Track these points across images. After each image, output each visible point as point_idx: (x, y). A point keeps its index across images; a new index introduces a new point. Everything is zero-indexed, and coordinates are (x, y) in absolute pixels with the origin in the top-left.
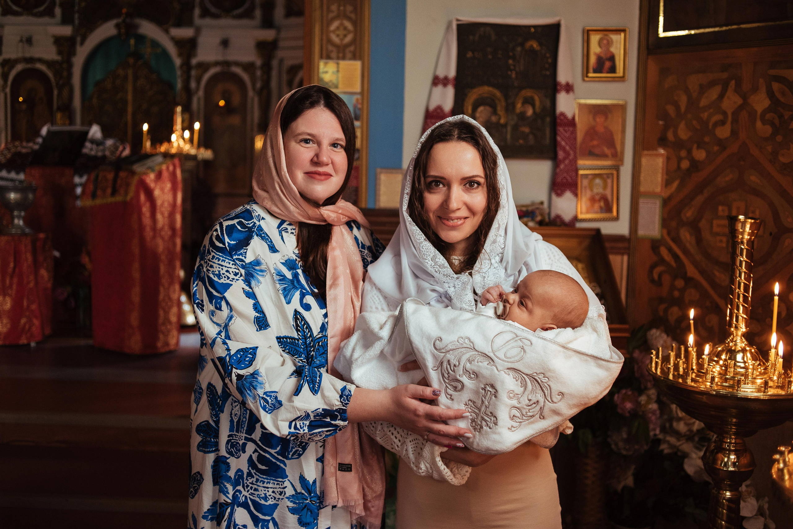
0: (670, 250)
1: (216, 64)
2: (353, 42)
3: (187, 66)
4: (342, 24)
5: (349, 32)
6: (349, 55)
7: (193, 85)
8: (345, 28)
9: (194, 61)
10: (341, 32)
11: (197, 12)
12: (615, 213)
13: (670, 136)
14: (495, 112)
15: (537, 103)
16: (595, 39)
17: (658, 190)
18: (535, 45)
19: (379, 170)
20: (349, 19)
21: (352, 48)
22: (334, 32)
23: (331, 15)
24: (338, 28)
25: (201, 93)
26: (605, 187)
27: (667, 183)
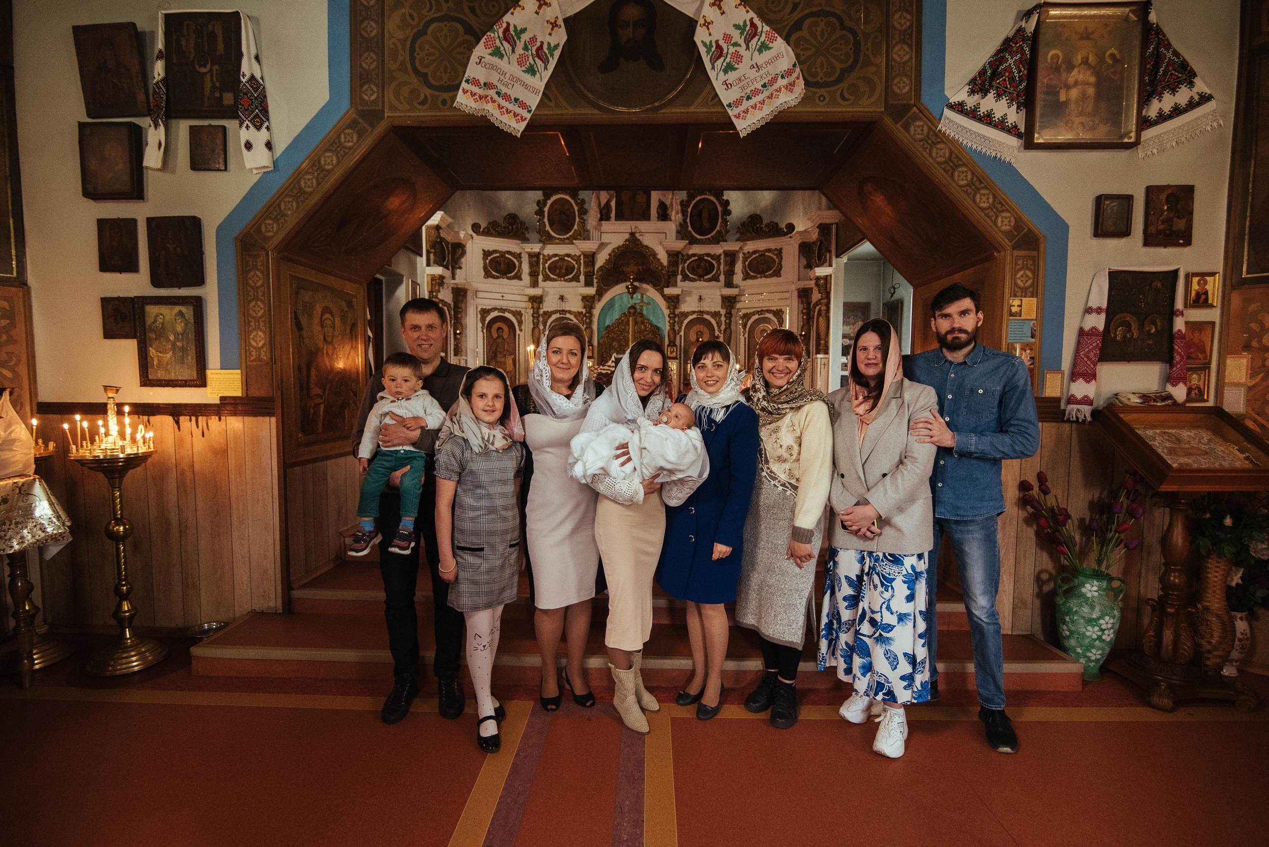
0: (1255, 421)
1: (694, 312)
2: (1032, 285)
3: (672, 316)
4: (1025, 273)
5: (1030, 278)
6: (1029, 294)
7: (677, 328)
8: (1027, 276)
9: (677, 312)
10: (1024, 279)
11: (679, 277)
12: (1206, 398)
13: (1254, 344)
14: (1130, 331)
15: (1159, 324)
16: (1195, 280)
17: (1243, 380)
18: (1159, 285)
19: (1045, 372)
20: (1030, 270)
21: (1031, 289)
22: (1019, 278)
23: (1018, 267)
24: (1022, 276)
25: (682, 333)
26: (1199, 380)
27: (1252, 376)
